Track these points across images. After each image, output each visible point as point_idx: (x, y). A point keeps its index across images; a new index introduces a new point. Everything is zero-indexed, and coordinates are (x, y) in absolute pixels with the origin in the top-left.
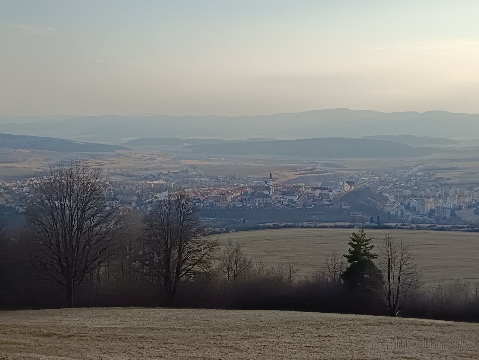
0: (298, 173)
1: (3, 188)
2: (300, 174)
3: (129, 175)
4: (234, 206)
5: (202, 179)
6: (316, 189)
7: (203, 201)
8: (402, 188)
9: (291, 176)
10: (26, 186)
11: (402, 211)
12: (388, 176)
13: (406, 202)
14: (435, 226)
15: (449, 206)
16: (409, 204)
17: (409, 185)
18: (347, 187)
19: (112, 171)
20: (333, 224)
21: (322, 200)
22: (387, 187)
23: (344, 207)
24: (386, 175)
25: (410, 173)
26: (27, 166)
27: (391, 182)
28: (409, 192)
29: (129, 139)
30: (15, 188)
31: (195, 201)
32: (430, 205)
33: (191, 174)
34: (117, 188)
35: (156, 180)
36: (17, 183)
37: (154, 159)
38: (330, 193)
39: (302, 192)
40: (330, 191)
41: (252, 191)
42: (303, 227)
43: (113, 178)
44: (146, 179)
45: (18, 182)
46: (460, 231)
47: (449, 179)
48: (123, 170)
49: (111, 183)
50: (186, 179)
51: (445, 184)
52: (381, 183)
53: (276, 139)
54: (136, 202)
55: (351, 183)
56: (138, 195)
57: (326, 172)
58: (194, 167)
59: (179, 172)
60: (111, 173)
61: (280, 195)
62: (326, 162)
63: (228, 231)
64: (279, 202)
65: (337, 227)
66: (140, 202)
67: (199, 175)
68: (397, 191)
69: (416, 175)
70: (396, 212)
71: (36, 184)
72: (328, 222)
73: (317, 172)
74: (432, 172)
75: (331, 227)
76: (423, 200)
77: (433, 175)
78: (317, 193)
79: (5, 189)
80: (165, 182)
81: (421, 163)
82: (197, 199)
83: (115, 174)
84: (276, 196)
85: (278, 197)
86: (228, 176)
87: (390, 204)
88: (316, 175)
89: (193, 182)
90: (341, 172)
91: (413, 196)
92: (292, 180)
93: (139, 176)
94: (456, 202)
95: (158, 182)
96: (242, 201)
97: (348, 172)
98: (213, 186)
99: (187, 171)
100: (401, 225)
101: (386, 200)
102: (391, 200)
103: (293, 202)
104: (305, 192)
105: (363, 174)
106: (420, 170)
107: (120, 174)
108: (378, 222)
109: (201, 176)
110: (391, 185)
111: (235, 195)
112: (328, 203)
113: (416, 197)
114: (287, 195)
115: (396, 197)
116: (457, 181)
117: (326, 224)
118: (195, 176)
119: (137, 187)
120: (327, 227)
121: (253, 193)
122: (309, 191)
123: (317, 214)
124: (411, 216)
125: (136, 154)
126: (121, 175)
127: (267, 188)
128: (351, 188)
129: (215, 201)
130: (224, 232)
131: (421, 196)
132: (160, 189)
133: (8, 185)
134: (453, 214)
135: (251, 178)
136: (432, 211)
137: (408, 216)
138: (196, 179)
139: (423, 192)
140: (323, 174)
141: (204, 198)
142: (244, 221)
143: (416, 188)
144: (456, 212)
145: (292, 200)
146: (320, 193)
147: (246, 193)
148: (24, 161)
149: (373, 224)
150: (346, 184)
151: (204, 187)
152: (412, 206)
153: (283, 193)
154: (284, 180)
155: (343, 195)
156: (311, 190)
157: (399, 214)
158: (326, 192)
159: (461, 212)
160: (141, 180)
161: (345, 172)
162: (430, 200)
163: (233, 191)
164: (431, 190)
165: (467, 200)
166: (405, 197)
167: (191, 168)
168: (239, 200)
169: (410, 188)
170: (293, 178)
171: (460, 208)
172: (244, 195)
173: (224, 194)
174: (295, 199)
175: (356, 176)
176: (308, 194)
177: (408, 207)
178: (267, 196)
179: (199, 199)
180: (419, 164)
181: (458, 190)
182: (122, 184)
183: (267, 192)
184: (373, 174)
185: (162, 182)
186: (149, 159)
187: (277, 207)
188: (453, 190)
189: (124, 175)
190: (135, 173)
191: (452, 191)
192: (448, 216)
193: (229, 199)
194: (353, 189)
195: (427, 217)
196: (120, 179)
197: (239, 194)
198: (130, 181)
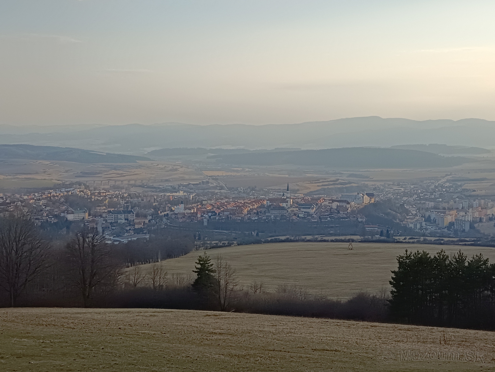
0: (321, 184)
1: (21, 201)
2: (322, 186)
3: (148, 187)
4: (249, 219)
5: (222, 191)
6: (333, 201)
7: (219, 214)
8: (426, 200)
9: (313, 187)
10: (43, 199)
11: (421, 223)
12: (414, 187)
13: (427, 214)
15: (470, 219)
16: (429, 216)
17: (433, 197)
18: (367, 200)
19: (132, 182)
21: (339, 212)
22: (411, 199)
23: (360, 220)
24: (412, 187)
25: (437, 185)
26: (47, 178)
27: (416, 194)
28: (432, 204)
29: (153, 149)
30: (32, 201)
31: (210, 214)
32: (449, 219)
33: (212, 185)
34: (135, 200)
35: (176, 192)
36: (35, 196)
37: (176, 170)
38: (348, 206)
39: (319, 205)
40: (348, 203)
41: (269, 203)
43: (133, 190)
44: (165, 190)
45: (36, 194)
47: (474, 191)
48: (144, 182)
49: (129, 195)
50: (206, 191)
51: (470, 196)
52: (405, 194)
54: (152, 215)
55: (370, 195)
56: (155, 208)
57: (350, 183)
58: (216, 179)
59: (200, 184)
60: (131, 185)
61: (296, 207)
62: (352, 172)
64: (295, 215)
66: (155, 215)
67: (220, 187)
68: (420, 203)
69: (442, 187)
70: (415, 225)
71: (54, 196)
72: (342, 235)
73: (341, 184)
74: (459, 183)
76: (444, 213)
77: (461, 186)
78: (335, 205)
80: (185, 194)
81: (449, 174)
82: (212, 212)
83: (135, 186)
84: (292, 209)
85: (294, 209)
86: (249, 187)
87: (412, 217)
88: (339, 186)
89: (213, 194)
90: (366, 183)
91: (435, 208)
92: (315, 191)
93: (159, 188)
94: (477, 215)
95: (178, 194)
96: (257, 213)
97: (373, 183)
98: (233, 198)
99: (208, 182)
101: (407, 212)
102: (413, 212)
103: (309, 214)
104: (323, 204)
105: (389, 185)
106: (448, 181)
107: (140, 186)
109: (222, 188)
110: (416, 196)
111: (251, 207)
112: (345, 216)
113: (439, 209)
114: (303, 208)
115: (419, 209)
116: (483, 192)
118: (215, 188)
119: (155, 199)
121: (270, 206)
122: (327, 203)
123: (332, 227)
124: (431, 228)
125: (158, 165)
126: (142, 186)
127: (284, 201)
128: (370, 201)
129: (231, 214)
131: (444, 209)
132: (179, 201)
133: (25, 197)
134: (472, 227)
135: (272, 189)
136: (451, 224)
137: (426, 229)
138: (216, 191)
139: (446, 204)
140: (346, 186)
141: (219, 211)
142: (257, 235)
143: (441, 199)
144: (476, 225)
145: (308, 213)
146: (337, 206)
147: (262, 206)
148: (45, 172)
149: (383, 238)
150: (366, 196)
151: (222, 199)
152: (432, 218)
153: (300, 206)
154: (306, 191)
155: (361, 207)
156: (329, 203)
157: (418, 226)
158: (344, 204)
159: (481, 224)
160: (160, 192)
161: (370, 183)
162: (452, 212)
163: (250, 203)
164: (455, 202)
165: (489, 212)
166: (427, 210)
167: (213, 179)
168: (255, 213)
169: (430, 200)
170: (315, 190)
171: (481, 220)
172: (260, 207)
173: (241, 207)
174: (312, 211)
175: (382, 187)
176: (326, 206)
177: (428, 220)
178: (283, 208)
179: (214, 212)
180: (447, 175)
181: (483, 201)
182: (140, 197)
183: (284, 205)
184: (398, 185)
185: (181, 193)
186: (171, 170)
187: (293, 220)
188: (477, 201)
189: (144, 187)
190: (155, 185)
191: (475, 203)
192: (467, 228)
193: (245, 211)
194: (373, 201)
195: (446, 230)
196: (139, 190)
197: (256, 206)
198: (150, 193)
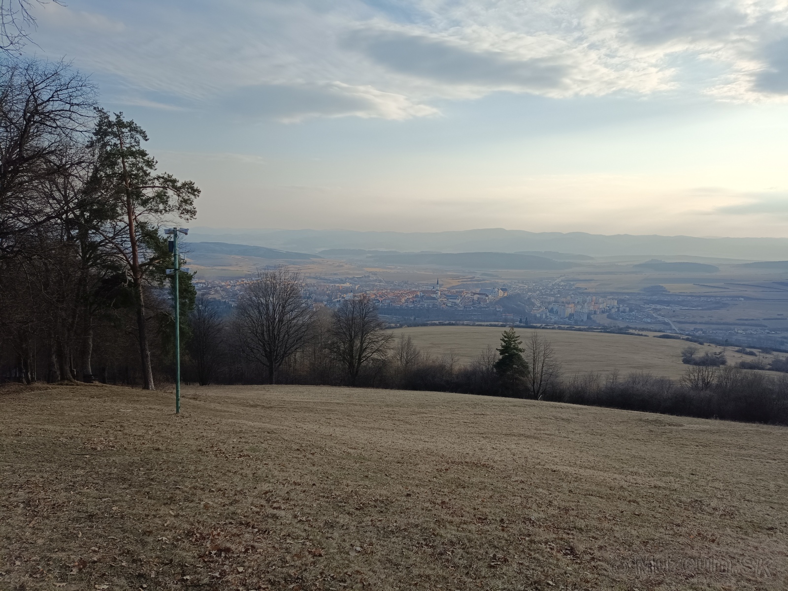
0: (460, 280)
1: (220, 286)
2: (462, 282)
3: (321, 279)
4: (406, 306)
5: (381, 284)
6: (475, 294)
7: (382, 302)
8: (547, 295)
9: (455, 283)
10: (237, 285)
11: (546, 314)
12: (536, 285)
13: (550, 307)
14: (574, 327)
15: (586, 311)
16: (552, 309)
17: (553, 293)
18: (501, 294)
19: (308, 275)
20: (488, 323)
21: (480, 303)
22: (535, 294)
23: (498, 309)
24: (534, 284)
25: (554, 283)
26: (239, 269)
27: (538, 290)
28: (552, 299)
29: (323, 249)
30: (228, 287)
31: (374, 302)
32: (570, 310)
33: (372, 279)
34: (311, 289)
35: (344, 284)
36: (231, 283)
37: (342, 266)
38: (487, 298)
39: (463, 297)
40: (487, 296)
41: (422, 294)
42: (463, 325)
43: (309, 281)
44: (335, 282)
45: (232, 282)
46: (595, 332)
47: (586, 289)
48: (317, 274)
49: (306, 285)
50: (368, 283)
51: (583, 293)
52: (530, 290)
53: (443, 252)
54: (327, 301)
55: (504, 290)
56: (328, 295)
57: (483, 280)
58: (375, 274)
59: (362, 277)
60: (307, 276)
61: (445, 298)
62: (484, 272)
63: (401, 326)
64: (444, 304)
65: (491, 325)
66: (330, 301)
67: (379, 280)
68: (543, 298)
69: (559, 285)
70: (542, 315)
71: (246, 284)
72: (484, 321)
73: (477, 281)
74: (572, 283)
75: (487, 326)
76: (564, 306)
77: (573, 285)
78: (476, 297)
79: (221, 287)
80: (351, 285)
81: (563, 275)
82: (376, 300)
83: (310, 277)
84: (441, 299)
85: (444, 299)
86: (403, 281)
87: (537, 308)
88: (475, 282)
89: (374, 285)
90: (497, 281)
91: (555, 302)
92: (456, 286)
93: (329, 280)
94: (592, 308)
95: (345, 285)
96: (413, 302)
97: (502, 281)
98: (390, 289)
99: (369, 276)
100: (545, 326)
101: (533, 304)
102: (538, 305)
103: (455, 304)
104: (466, 296)
105: (515, 283)
106: (562, 281)
107: (314, 278)
108: (526, 322)
109: (380, 281)
110: (538, 292)
111: (407, 297)
112: (485, 306)
113: (558, 303)
114: (451, 299)
115: (542, 302)
116: (593, 290)
117: (483, 323)
118: (375, 281)
119: (327, 289)
120: (484, 326)
121: (423, 296)
122: (469, 295)
123: (475, 315)
124: (554, 318)
125: (328, 262)
126: (316, 278)
127: (435, 292)
128: (504, 294)
129: (391, 302)
130: (398, 327)
131: (563, 302)
132: (347, 291)
133: (223, 284)
134: (589, 318)
135: (421, 284)
136: (571, 315)
137: (551, 319)
138: (377, 284)
139: (565, 299)
140: (481, 282)
141: (382, 299)
142: (415, 319)
143: (559, 295)
144: (592, 316)
145: (455, 302)
146: (478, 298)
147: (417, 296)
148: (237, 265)
149: (522, 324)
150: (500, 291)
151: (382, 290)
152: (555, 310)
153: (447, 297)
154: (448, 286)
155: (497, 299)
156: (471, 295)
157: (544, 316)
158: (484, 297)
159: (596, 316)
160: (331, 283)
161: (500, 281)
162: (570, 306)
163: (406, 294)
164: (571, 298)
165: (601, 306)
166: (549, 303)
167: (372, 274)
168: (411, 302)
169: (553, 295)
170: (456, 285)
171: (595, 313)
172: (415, 297)
173: (399, 296)
174: (458, 301)
175: (509, 284)
176: (468, 298)
177: (551, 311)
178: (434, 298)
179: (378, 300)
180: (561, 276)
181: (594, 298)
182: (315, 286)
183: (434, 296)
184: (523, 283)
185: (348, 285)
186: (338, 266)
187: (443, 308)
188: (589, 297)
189: (317, 279)
190: (326, 277)
191: (589, 298)
192: (585, 319)
193: (403, 300)
194: (506, 295)
195: (567, 320)
196: (314, 281)
197: (411, 297)
198: (322, 284)
